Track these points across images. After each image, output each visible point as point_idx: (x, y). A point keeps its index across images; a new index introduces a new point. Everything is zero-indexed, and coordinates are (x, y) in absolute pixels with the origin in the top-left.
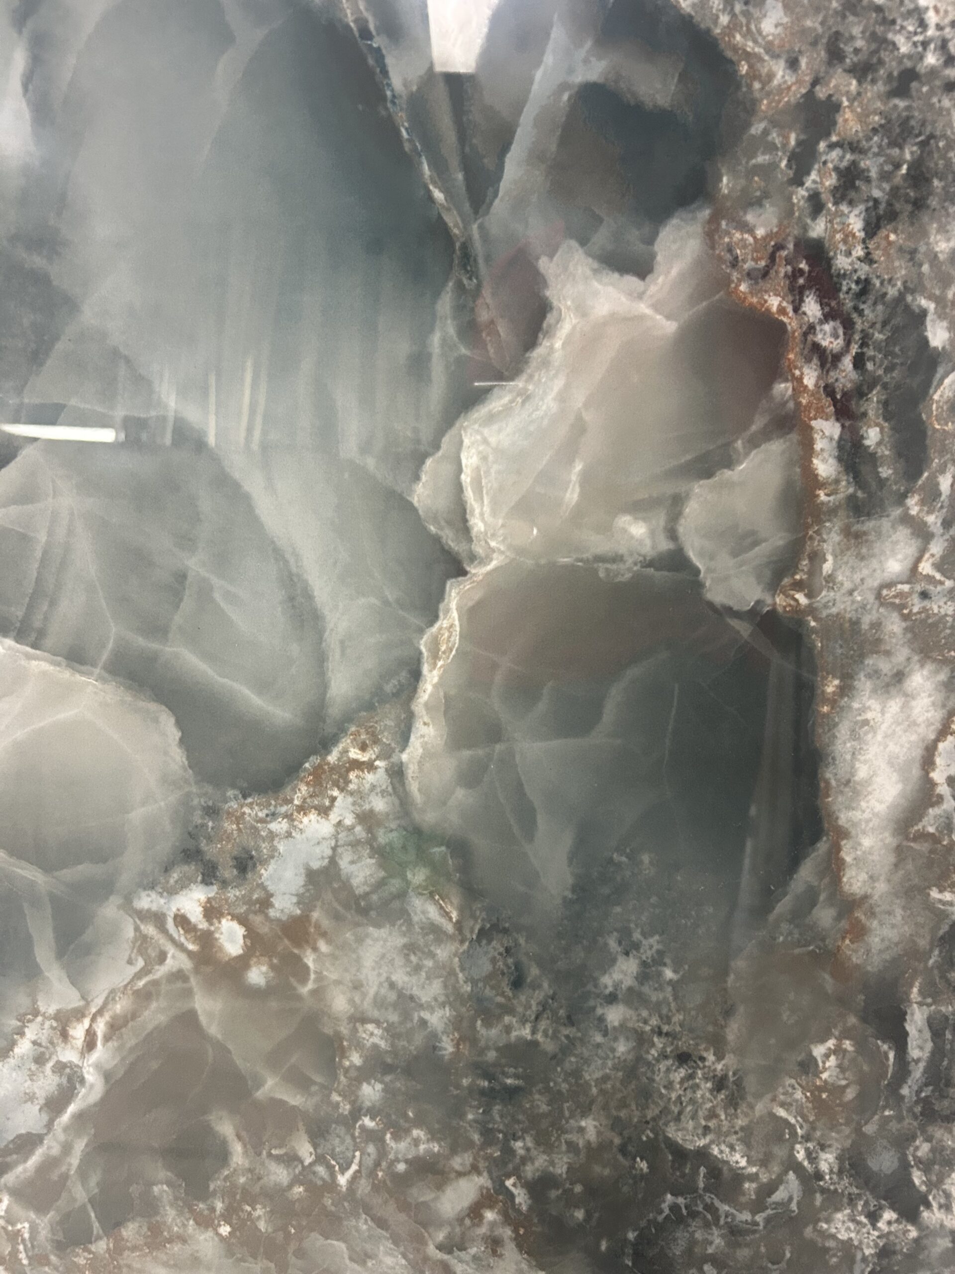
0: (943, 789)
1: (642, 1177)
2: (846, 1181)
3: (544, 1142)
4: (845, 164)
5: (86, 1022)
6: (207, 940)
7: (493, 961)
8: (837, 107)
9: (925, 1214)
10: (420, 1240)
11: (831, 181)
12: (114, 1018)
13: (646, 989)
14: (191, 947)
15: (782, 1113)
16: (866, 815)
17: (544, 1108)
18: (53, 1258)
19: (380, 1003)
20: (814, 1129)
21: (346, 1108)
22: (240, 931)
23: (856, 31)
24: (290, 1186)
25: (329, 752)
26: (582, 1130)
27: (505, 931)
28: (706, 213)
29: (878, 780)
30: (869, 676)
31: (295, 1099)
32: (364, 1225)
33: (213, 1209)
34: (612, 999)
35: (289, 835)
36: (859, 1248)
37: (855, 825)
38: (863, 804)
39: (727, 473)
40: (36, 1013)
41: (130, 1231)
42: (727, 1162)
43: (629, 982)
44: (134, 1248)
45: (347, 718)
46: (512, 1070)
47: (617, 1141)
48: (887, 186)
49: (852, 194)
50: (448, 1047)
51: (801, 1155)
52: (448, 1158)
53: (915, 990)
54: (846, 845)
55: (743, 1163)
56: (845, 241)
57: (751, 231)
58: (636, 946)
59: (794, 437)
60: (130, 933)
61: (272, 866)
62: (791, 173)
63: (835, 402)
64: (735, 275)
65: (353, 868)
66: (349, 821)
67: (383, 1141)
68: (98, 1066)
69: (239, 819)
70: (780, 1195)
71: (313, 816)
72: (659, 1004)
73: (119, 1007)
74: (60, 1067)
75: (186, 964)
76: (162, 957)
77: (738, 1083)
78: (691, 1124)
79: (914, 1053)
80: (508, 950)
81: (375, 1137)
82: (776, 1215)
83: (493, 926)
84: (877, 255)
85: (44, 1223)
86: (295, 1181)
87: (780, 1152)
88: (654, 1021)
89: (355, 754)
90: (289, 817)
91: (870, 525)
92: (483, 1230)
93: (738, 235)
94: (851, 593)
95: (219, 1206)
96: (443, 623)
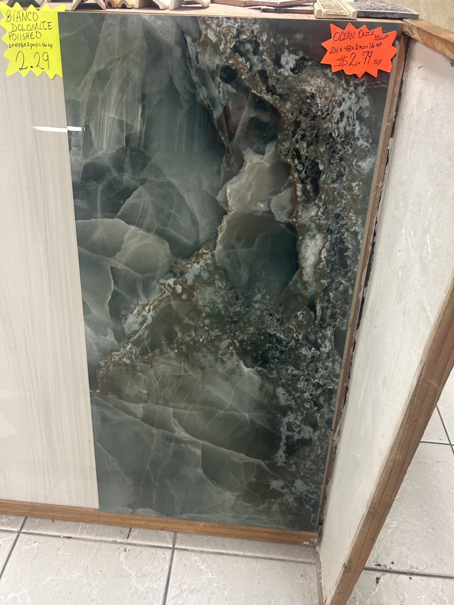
0: (323, 259)
1: (262, 340)
2: (304, 341)
3: (242, 332)
4: (302, 134)
5: (149, 306)
6: (174, 289)
7: (232, 294)
8: (301, 123)
9: (321, 349)
10: (216, 353)
11: (300, 137)
12: (154, 305)
13: (263, 300)
14: (171, 291)
15: (291, 326)
16: (308, 264)
17: (242, 325)
18: (140, 358)
19: (209, 303)
20: (297, 330)
21: (202, 325)
22: (181, 287)
23: (305, 108)
24: (190, 342)
25: (199, 251)
26: (250, 330)
27: (235, 288)
28: (275, 143)
29: (310, 257)
30: (308, 236)
31: (191, 323)
32: (205, 349)
33: (174, 346)
34: (256, 302)
35: (191, 268)
36: (307, 356)
37: (306, 266)
38: (307, 262)
39: (280, 195)
40: (138, 304)
41: (157, 351)
42: (280, 337)
43: (259, 299)
44: (157, 355)
45: (203, 244)
46: (236, 317)
47: (257, 332)
48: (311, 138)
49: (304, 139)
50: (223, 312)
51: (295, 336)
52: (222, 336)
53: (318, 301)
54: (304, 270)
55: (283, 337)
56: (303, 148)
57: (284, 146)
58: (261, 291)
59: (293, 187)
60: (158, 288)
61: (188, 274)
62: (292, 135)
63: (301, 180)
64: (281, 155)
65: (204, 275)
66: (203, 265)
67: (209, 332)
68: (151, 316)
69: (181, 264)
70: (290, 344)
71: (196, 264)
72: (266, 303)
73: (155, 303)
74: (143, 316)
75: (169, 294)
76: (165, 293)
77: (282, 320)
78: (272, 329)
79: (318, 314)
80: (235, 292)
81: (207, 331)
82: (290, 349)
83: (232, 287)
84: (309, 151)
85: (138, 350)
86: (191, 340)
87: (291, 335)
88: (265, 307)
89: (204, 251)
90: (191, 264)
91: (308, 205)
92: (230, 351)
93: (282, 147)
94: (304, 219)
95: (175, 346)
96: (222, 224)
